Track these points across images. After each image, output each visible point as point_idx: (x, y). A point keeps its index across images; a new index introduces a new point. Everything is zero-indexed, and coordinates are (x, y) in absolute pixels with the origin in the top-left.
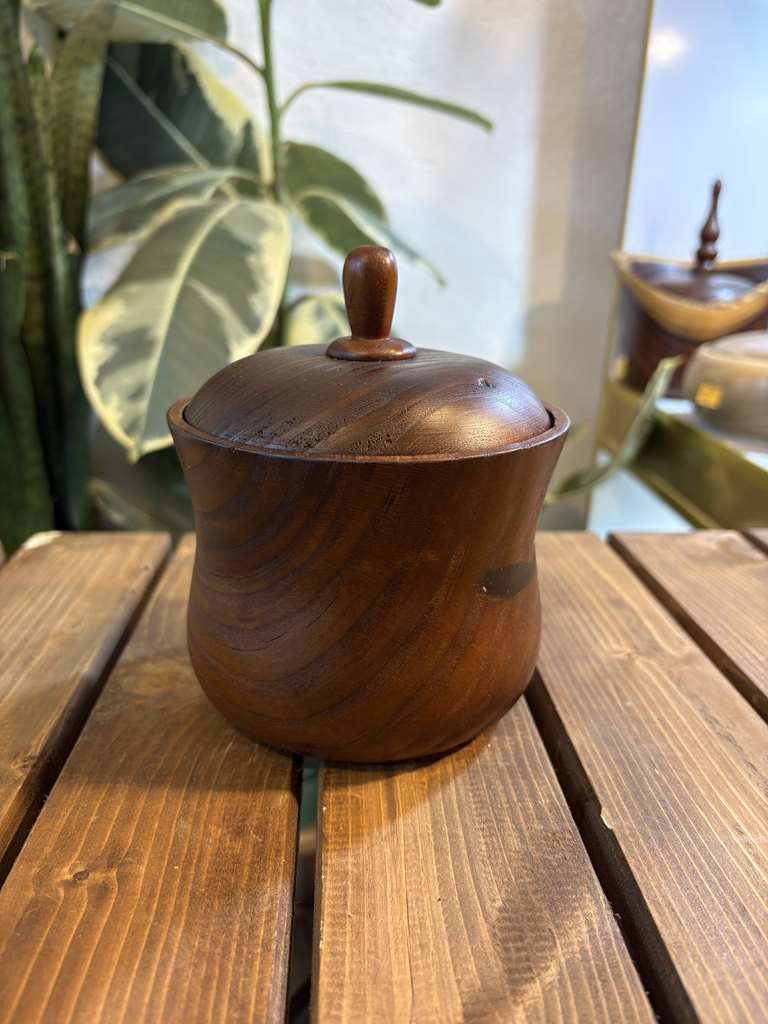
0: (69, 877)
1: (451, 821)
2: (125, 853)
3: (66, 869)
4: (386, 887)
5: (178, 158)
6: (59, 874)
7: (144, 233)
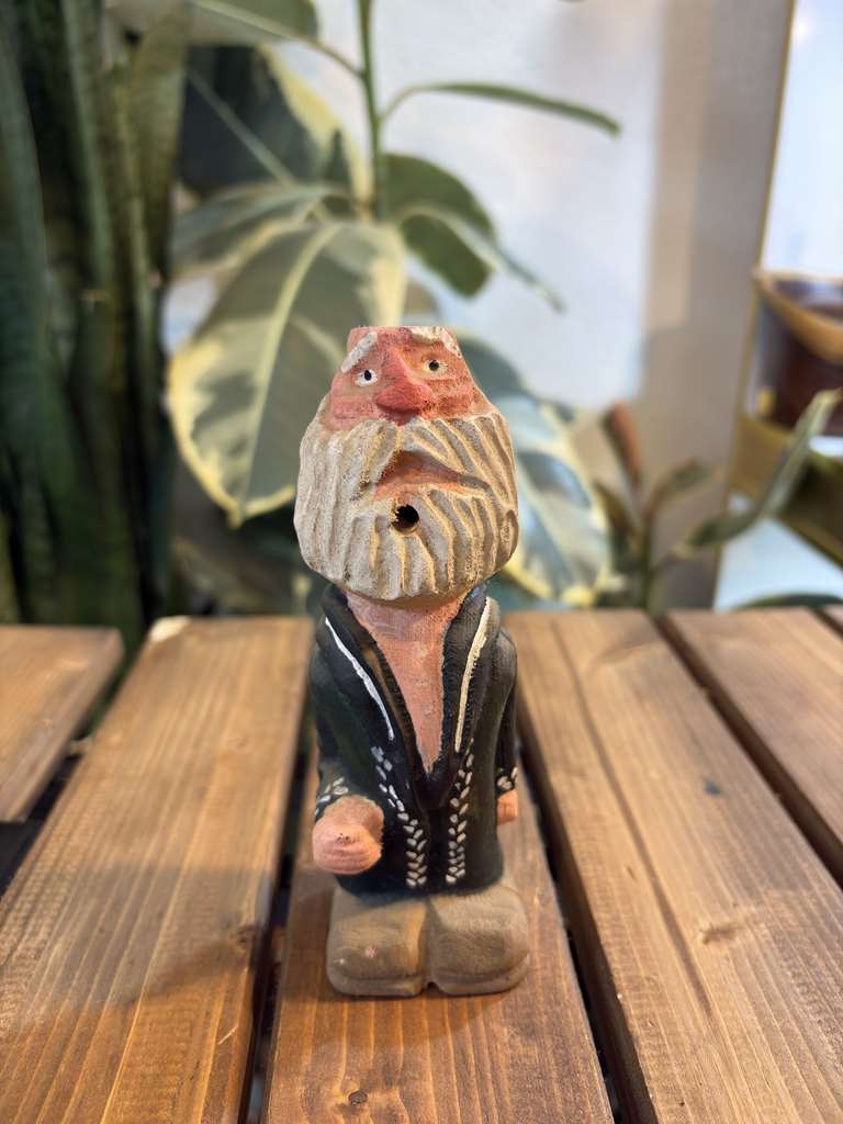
0: (344, 1100)
1: (779, 1014)
2: (401, 1065)
3: (337, 1088)
4: (731, 1107)
5: (258, 174)
6: (330, 1096)
7: (232, 261)
